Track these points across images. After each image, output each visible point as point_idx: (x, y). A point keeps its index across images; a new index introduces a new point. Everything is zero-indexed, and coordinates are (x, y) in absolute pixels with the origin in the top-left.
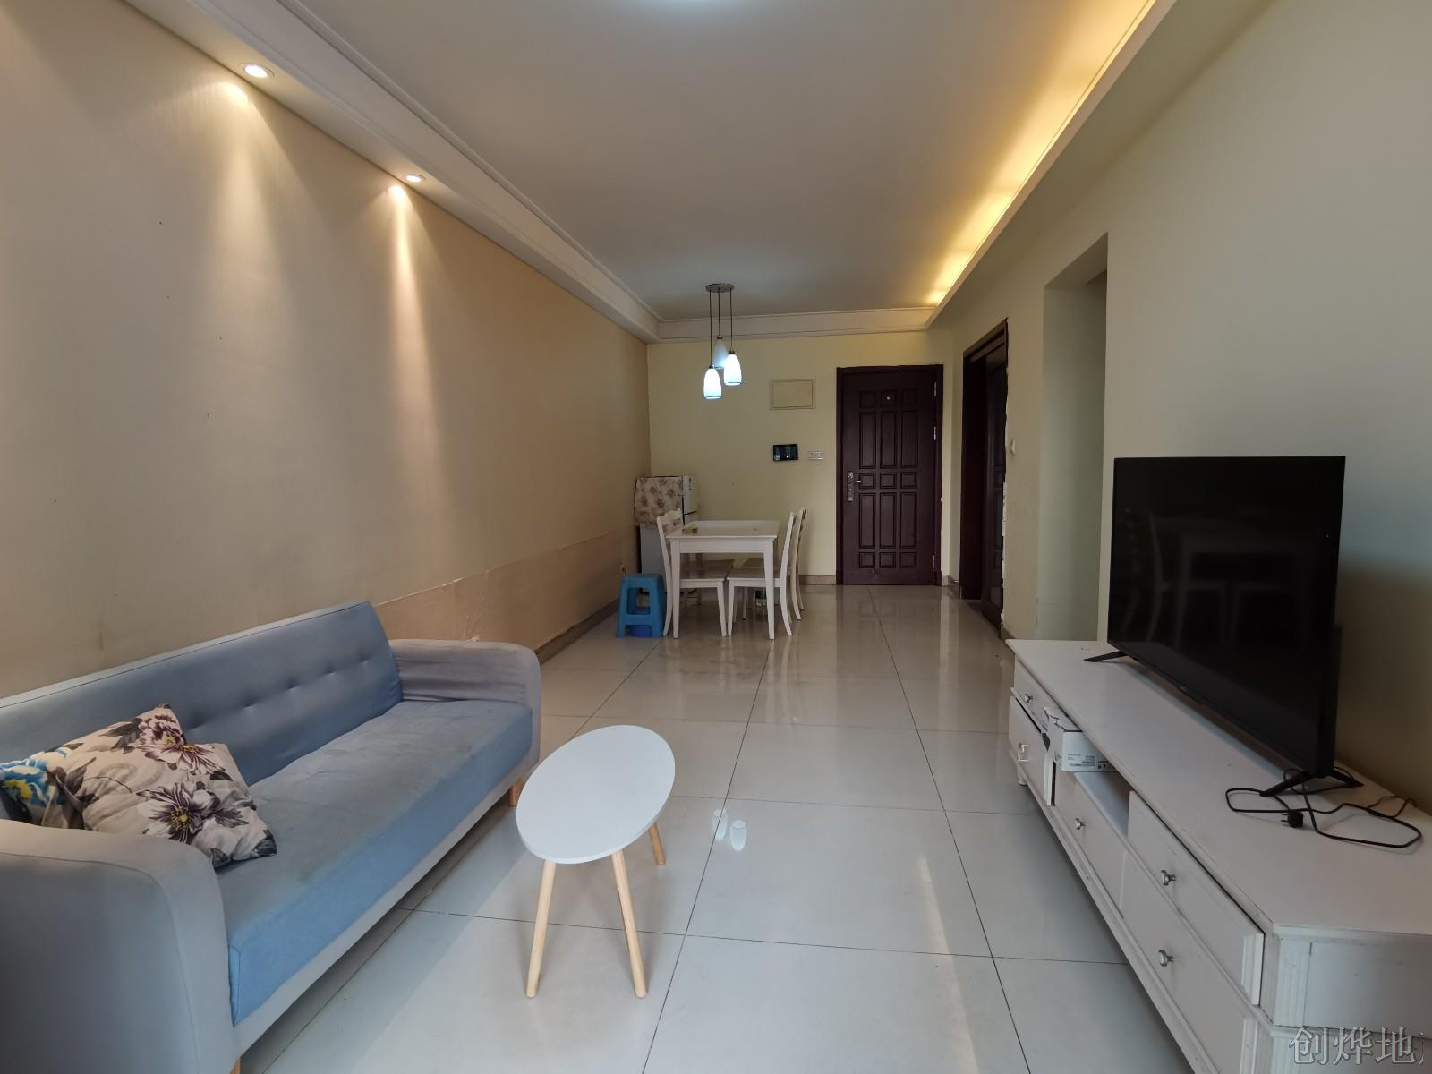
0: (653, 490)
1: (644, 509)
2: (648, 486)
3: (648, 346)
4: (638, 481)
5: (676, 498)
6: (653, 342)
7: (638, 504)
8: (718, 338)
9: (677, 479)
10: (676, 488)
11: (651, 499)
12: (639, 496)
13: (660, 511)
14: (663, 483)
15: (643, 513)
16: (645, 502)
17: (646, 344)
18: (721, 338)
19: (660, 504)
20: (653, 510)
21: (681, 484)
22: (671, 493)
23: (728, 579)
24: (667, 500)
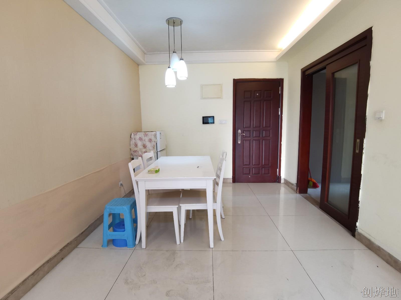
0: (141, 139)
1: (136, 149)
2: (138, 137)
3: (140, 66)
4: (132, 134)
5: (153, 143)
6: (143, 64)
7: (132, 146)
8: (174, 52)
9: (153, 133)
10: (153, 138)
11: (140, 144)
12: (133, 142)
13: (144, 150)
14: (146, 135)
15: (135, 151)
16: (136, 145)
17: (138, 65)
18: (175, 52)
19: (145, 146)
20: (140, 149)
21: (155, 135)
22: (150, 140)
23: (180, 205)
24: (149, 145)
